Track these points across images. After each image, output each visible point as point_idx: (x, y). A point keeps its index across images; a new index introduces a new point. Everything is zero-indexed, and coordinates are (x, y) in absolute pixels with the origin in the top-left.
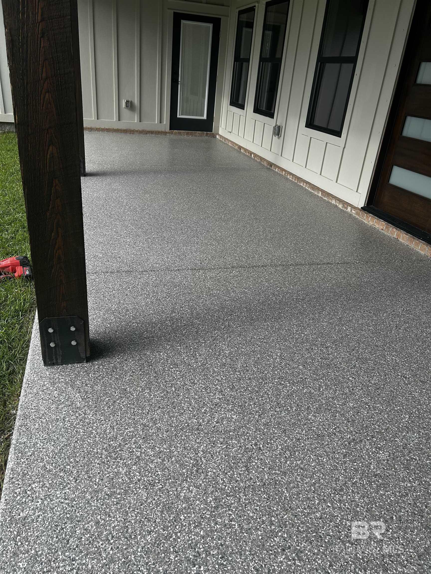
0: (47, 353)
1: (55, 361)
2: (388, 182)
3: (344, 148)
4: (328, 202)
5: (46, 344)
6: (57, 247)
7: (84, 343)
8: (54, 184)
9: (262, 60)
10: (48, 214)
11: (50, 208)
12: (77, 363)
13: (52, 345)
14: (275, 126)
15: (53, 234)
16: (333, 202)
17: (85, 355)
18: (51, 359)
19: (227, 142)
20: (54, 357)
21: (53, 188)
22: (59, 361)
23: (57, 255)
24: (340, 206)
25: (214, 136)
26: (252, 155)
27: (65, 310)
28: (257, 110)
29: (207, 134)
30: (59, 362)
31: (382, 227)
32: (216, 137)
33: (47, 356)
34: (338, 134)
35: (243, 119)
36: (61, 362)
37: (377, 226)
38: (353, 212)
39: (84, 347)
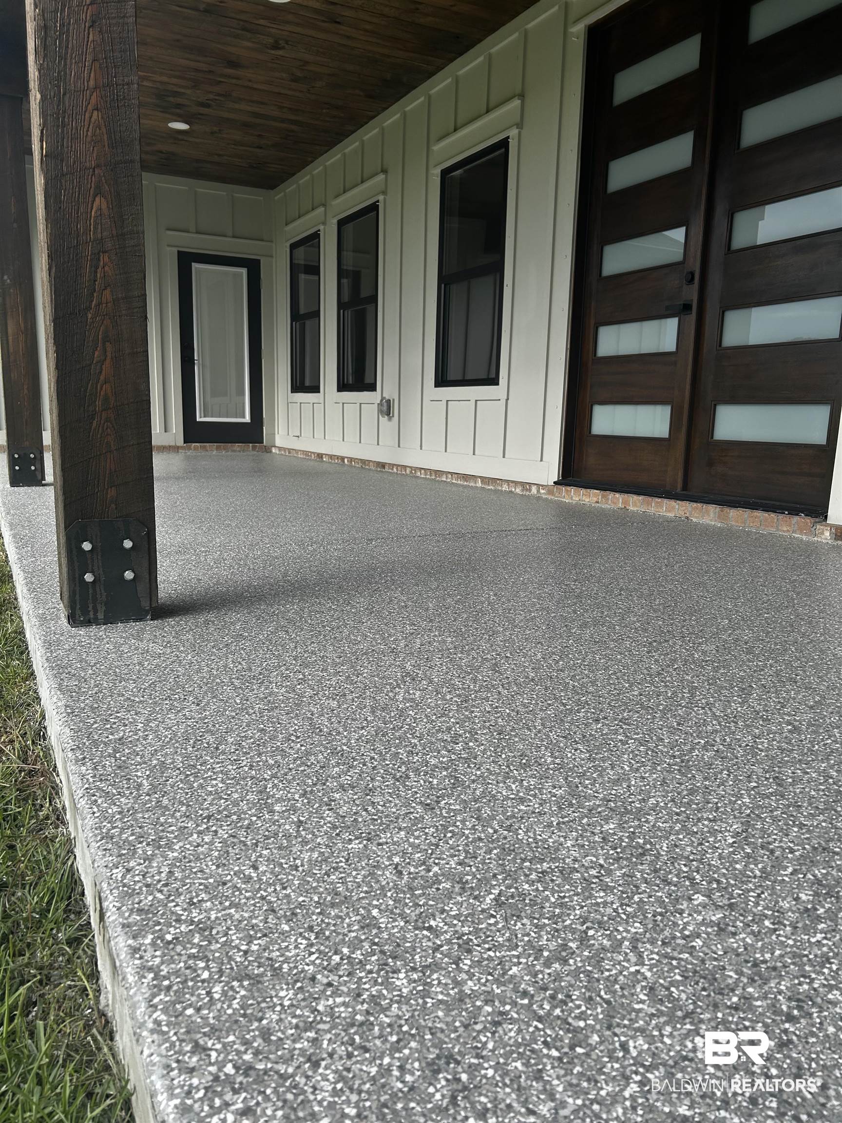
0: (77, 596)
1: (91, 615)
2: (590, 432)
3: (507, 399)
4: (496, 491)
5: (77, 576)
6: (102, 378)
7: (147, 576)
8: (101, 263)
9: (341, 305)
10: (90, 316)
11: (94, 303)
12: (135, 620)
13: (89, 577)
14: (382, 400)
15: (97, 353)
16: (505, 487)
17: (148, 604)
18: (85, 612)
19: (294, 454)
20: (91, 606)
21: (99, 270)
22: (101, 616)
23: (102, 393)
24: (518, 490)
25: (268, 450)
26: (346, 460)
27: (113, 506)
28: (342, 387)
29: (254, 448)
30: (99, 617)
31: (595, 499)
32: (271, 452)
33: (78, 602)
34: (493, 381)
35: (319, 408)
36: (104, 619)
37: (587, 500)
38: (542, 491)
39: (148, 585)
